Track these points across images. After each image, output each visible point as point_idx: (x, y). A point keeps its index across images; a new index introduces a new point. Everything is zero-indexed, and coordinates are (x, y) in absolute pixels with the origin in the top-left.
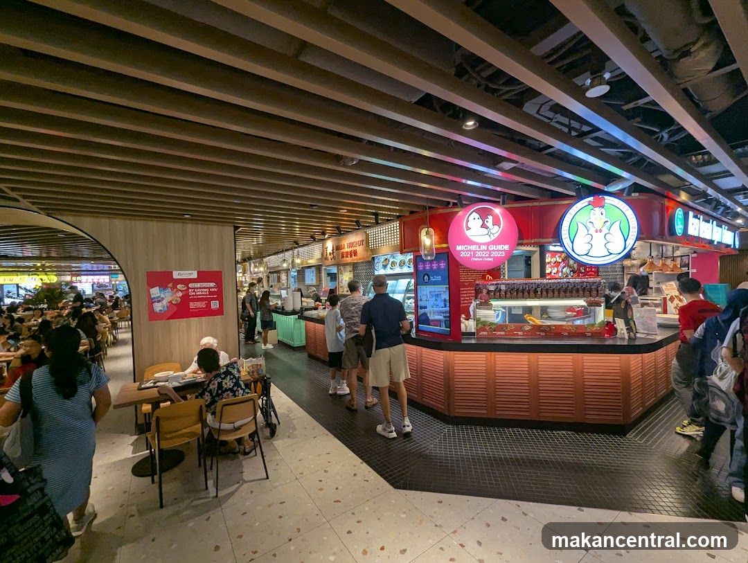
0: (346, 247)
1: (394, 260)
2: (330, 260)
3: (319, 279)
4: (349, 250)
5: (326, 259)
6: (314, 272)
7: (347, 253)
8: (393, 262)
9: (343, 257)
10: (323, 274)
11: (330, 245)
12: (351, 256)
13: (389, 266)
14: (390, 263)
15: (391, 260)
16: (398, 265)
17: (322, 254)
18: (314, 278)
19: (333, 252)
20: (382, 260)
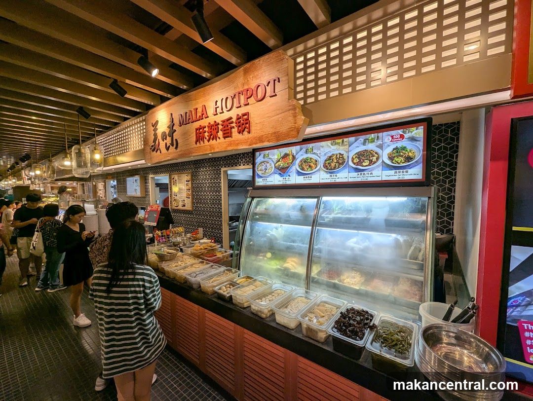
0: (210, 111)
1: (310, 155)
2: (164, 150)
3: (145, 190)
4: (220, 118)
5: (155, 149)
6: (139, 181)
7: (214, 127)
8: (305, 161)
9: (199, 138)
10: (151, 185)
11: (162, 116)
12: (227, 134)
13: (296, 167)
14: (298, 162)
15: (301, 156)
16: (321, 165)
17: (146, 142)
18: (138, 189)
19: (172, 132)
20: (276, 157)
